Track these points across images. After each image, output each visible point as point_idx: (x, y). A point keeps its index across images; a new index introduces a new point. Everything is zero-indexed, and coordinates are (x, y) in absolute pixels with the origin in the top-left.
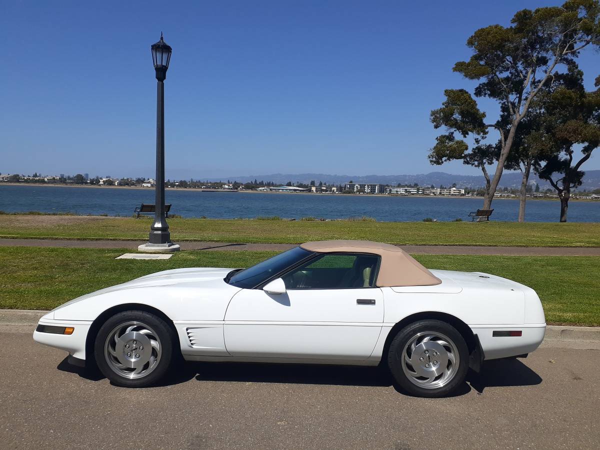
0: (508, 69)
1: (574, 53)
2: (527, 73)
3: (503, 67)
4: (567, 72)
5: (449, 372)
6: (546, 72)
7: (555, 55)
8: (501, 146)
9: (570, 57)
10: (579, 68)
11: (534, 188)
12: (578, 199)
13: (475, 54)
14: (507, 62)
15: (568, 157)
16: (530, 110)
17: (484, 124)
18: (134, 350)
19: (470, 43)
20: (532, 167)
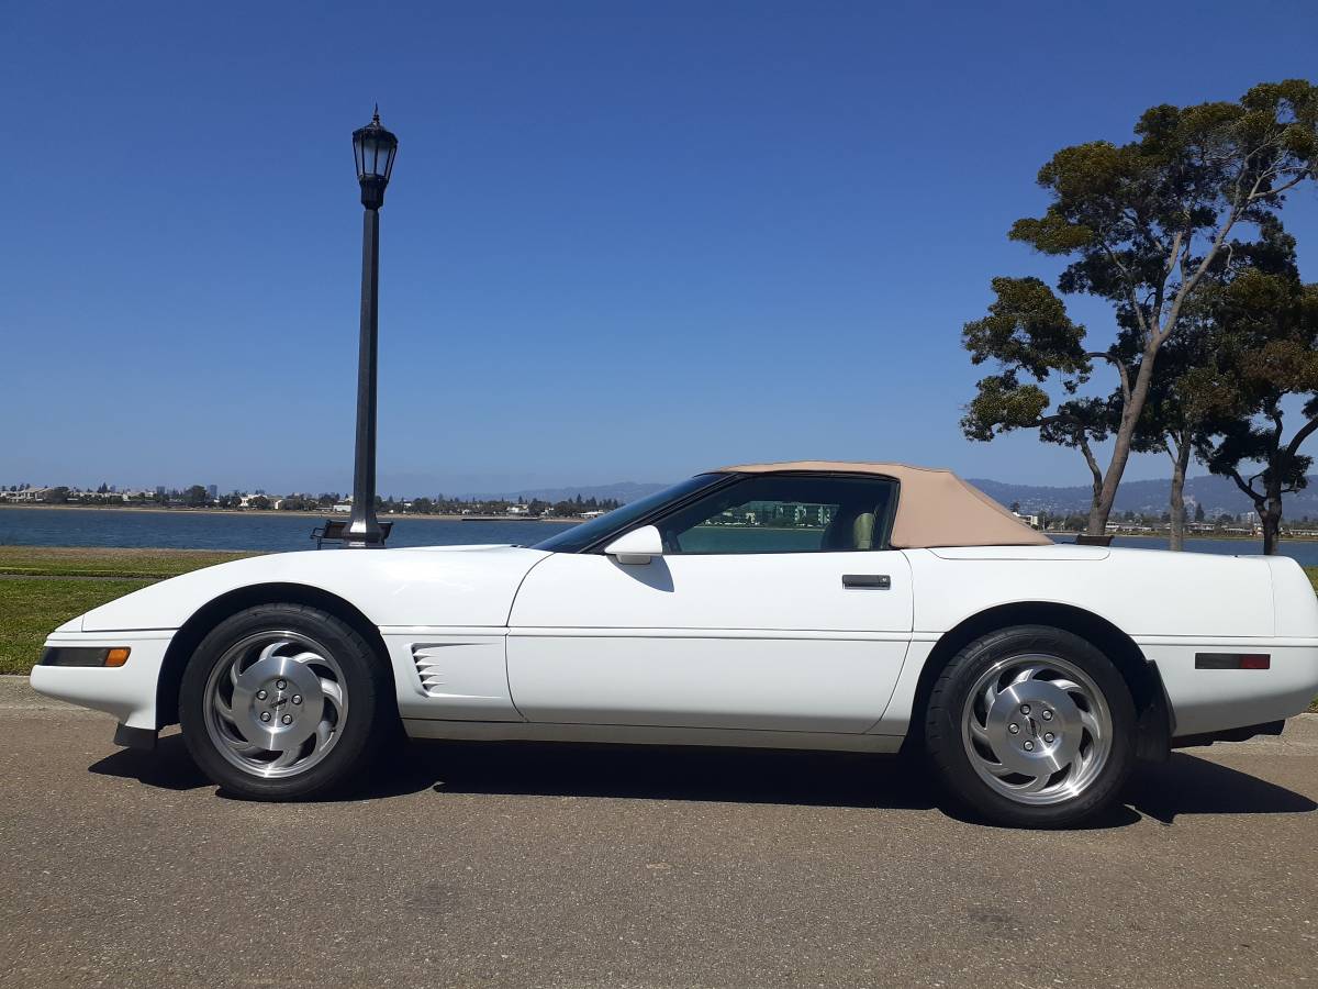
0: (1128, 236)
1: (1271, 199)
2: (1171, 243)
3: (1117, 231)
4: (1261, 239)
5: (1085, 764)
6: (1213, 239)
7: (1232, 203)
8: (1122, 397)
9: (1264, 207)
10: (1286, 231)
11: (1192, 513)
12: (1291, 536)
13: (1056, 201)
14: (1125, 219)
15: (1273, 425)
16: (1181, 320)
17: (1083, 352)
18: (279, 703)
19: (1045, 179)
20: (1193, 449)
